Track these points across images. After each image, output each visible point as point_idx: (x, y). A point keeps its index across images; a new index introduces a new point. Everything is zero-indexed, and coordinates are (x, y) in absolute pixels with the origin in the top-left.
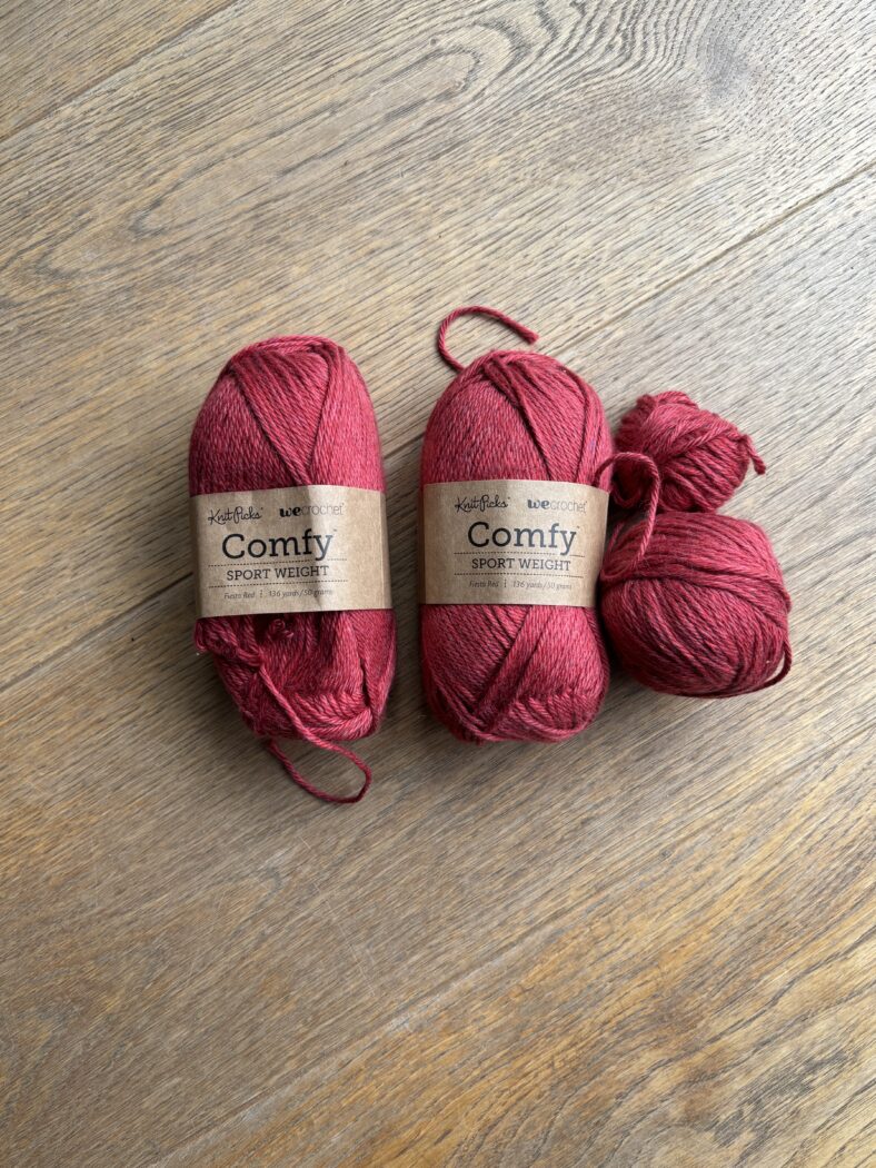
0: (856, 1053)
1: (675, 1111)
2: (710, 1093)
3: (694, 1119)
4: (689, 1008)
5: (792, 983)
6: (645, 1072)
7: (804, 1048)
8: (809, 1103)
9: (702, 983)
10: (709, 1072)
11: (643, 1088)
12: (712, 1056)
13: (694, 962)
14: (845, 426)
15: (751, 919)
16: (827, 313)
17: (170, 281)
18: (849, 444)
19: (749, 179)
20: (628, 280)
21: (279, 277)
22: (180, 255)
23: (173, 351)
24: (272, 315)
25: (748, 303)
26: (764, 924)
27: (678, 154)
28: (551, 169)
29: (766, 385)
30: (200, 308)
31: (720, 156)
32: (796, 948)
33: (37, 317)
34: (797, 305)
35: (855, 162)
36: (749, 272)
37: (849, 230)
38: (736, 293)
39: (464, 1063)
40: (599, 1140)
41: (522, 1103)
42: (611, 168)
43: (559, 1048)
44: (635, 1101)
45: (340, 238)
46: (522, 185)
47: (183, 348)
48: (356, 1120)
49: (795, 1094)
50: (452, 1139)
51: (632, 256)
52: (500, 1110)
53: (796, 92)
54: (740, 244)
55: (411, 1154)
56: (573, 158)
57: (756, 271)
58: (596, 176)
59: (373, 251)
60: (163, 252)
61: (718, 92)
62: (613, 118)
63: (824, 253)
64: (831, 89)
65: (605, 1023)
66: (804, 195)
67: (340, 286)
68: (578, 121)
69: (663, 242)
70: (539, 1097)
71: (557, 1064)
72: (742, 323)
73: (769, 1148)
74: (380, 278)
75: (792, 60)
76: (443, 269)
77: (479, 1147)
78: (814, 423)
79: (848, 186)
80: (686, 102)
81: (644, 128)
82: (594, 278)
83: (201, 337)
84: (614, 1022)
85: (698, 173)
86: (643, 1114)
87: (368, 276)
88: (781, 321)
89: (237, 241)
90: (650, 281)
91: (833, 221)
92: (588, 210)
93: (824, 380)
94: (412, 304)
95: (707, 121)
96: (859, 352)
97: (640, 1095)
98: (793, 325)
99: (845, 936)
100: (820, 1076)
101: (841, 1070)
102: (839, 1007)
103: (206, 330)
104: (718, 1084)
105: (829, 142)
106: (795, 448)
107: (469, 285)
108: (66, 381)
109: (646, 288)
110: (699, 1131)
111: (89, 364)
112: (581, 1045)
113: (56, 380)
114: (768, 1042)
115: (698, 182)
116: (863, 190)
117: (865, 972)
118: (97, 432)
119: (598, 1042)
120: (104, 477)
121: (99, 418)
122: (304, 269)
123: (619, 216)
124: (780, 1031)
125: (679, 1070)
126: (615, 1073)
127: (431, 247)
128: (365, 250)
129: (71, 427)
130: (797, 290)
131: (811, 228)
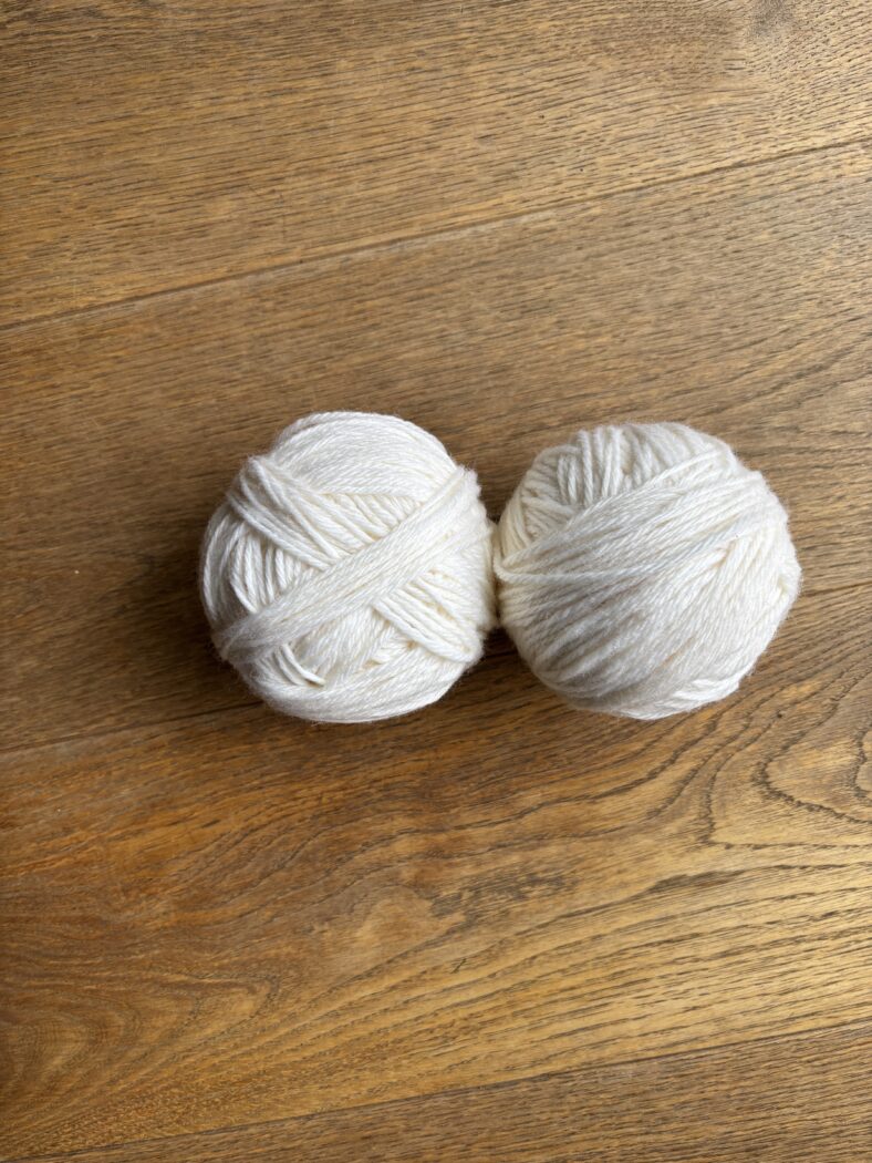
0: (575, 883)
1: (407, 873)
2: (440, 870)
3: (418, 886)
4: (448, 794)
5: (541, 805)
6: (394, 833)
7: (532, 863)
8: (519, 909)
9: (467, 778)
10: (446, 852)
11: (388, 845)
12: (455, 840)
13: (468, 758)
14: (762, 357)
15: (527, 740)
16: (782, 254)
17: (236, 38)
18: (759, 373)
19: (758, 114)
20: (620, 167)
21: (327, 65)
22: (252, 18)
23: (217, 98)
24: (310, 96)
25: (717, 221)
26: (535, 749)
27: (705, 71)
28: (590, 48)
29: (706, 297)
30: (252, 69)
31: (740, 85)
32: (555, 778)
33: (117, 32)
34: (761, 237)
35: (855, 131)
36: (728, 195)
37: (829, 187)
38: (710, 210)
39: (250, 771)
40: (336, 874)
41: (284, 821)
42: (642, 64)
43: (331, 787)
44: (377, 853)
45: (391, 48)
46: (561, 53)
47: (227, 99)
48: (146, 784)
49: (511, 897)
50: (218, 829)
51: (632, 147)
52: (264, 820)
53: (826, 53)
54: (730, 167)
55: (180, 827)
56: (613, 45)
57: (734, 196)
58: (627, 67)
59: (413, 69)
60: (239, 11)
61: (758, 31)
62: (659, 22)
63: (799, 200)
64: (859, 60)
65: (375, 781)
66: (800, 144)
67: (375, 90)
68: (629, 15)
69: (664, 144)
70: (300, 821)
71: (324, 800)
72: (706, 237)
73: (473, 934)
74: (412, 94)
75: (834, 24)
76: (467, 105)
77: (237, 842)
78: (735, 345)
79: (842, 149)
80: (728, 30)
81: (683, 40)
82: (592, 156)
83: (245, 94)
84: (382, 783)
85: (716, 94)
86: (380, 866)
87: (403, 89)
88: (741, 247)
89: (302, 23)
90: (640, 174)
91: (818, 176)
92: (609, 94)
93: (758, 311)
94: (430, 126)
95: (740, 52)
96: (798, 297)
97: (384, 850)
98: (750, 253)
99: (600, 784)
100: (537, 891)
101: (556, 892)
102: (573, 839)
103: (251, 89)
104: (450, 865)
105: (839, 106)
106: (712, 359)
107: (484, 126)
108: (122, 93)
109: (634, 179)
110: (420, 897)
111: (145, 86)
112: (349, 791)
113: (114, 90)
114: (504, 846)
115: (713, 102)
116: (853, 157)
117: (606, 819)
118: (133, 146)
119: (364, 794)
120: (125, 185)
121: (138, 134)
122: (351, 65)
123: (634, 108)
124: (518, 841)
125: (422, 841)
126: (369, 825)
127: (464, 82)
128: (407, 66)
129: (112, 134)
130: (765, 224)
131: (797, 174)
